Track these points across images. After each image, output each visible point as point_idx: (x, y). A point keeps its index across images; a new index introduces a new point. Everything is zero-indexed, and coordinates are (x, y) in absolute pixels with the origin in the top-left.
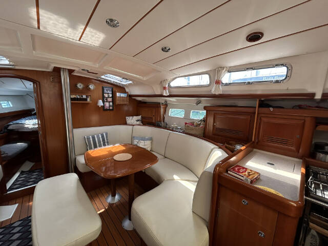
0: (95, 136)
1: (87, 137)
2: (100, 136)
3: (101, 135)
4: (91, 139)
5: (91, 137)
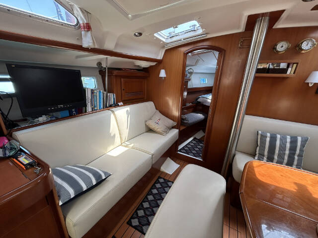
0: (279, 136)
1: (263, 132)
2: (289, 140)
3: (291, 138)
4: (268, 139)
5: (269, 135)
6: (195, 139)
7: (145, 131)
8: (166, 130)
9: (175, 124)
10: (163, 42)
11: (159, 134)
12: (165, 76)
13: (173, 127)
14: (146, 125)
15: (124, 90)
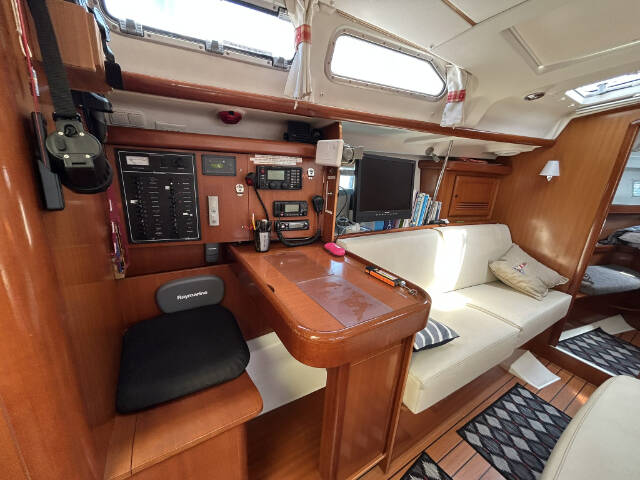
6: (598, 331)
7: (485, 281)
8: (542, 289)
9: (564, 281)
10: (577, 104)
11: (524, 293)
12: (558, 174)
13: (558, 288)
14: (489, 268)
15: (456, 196)
